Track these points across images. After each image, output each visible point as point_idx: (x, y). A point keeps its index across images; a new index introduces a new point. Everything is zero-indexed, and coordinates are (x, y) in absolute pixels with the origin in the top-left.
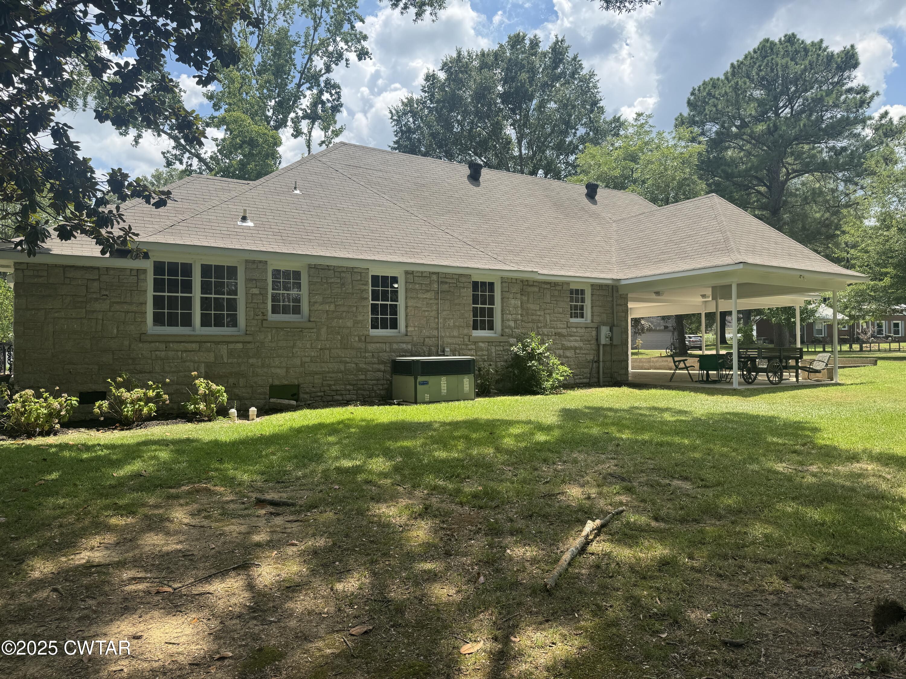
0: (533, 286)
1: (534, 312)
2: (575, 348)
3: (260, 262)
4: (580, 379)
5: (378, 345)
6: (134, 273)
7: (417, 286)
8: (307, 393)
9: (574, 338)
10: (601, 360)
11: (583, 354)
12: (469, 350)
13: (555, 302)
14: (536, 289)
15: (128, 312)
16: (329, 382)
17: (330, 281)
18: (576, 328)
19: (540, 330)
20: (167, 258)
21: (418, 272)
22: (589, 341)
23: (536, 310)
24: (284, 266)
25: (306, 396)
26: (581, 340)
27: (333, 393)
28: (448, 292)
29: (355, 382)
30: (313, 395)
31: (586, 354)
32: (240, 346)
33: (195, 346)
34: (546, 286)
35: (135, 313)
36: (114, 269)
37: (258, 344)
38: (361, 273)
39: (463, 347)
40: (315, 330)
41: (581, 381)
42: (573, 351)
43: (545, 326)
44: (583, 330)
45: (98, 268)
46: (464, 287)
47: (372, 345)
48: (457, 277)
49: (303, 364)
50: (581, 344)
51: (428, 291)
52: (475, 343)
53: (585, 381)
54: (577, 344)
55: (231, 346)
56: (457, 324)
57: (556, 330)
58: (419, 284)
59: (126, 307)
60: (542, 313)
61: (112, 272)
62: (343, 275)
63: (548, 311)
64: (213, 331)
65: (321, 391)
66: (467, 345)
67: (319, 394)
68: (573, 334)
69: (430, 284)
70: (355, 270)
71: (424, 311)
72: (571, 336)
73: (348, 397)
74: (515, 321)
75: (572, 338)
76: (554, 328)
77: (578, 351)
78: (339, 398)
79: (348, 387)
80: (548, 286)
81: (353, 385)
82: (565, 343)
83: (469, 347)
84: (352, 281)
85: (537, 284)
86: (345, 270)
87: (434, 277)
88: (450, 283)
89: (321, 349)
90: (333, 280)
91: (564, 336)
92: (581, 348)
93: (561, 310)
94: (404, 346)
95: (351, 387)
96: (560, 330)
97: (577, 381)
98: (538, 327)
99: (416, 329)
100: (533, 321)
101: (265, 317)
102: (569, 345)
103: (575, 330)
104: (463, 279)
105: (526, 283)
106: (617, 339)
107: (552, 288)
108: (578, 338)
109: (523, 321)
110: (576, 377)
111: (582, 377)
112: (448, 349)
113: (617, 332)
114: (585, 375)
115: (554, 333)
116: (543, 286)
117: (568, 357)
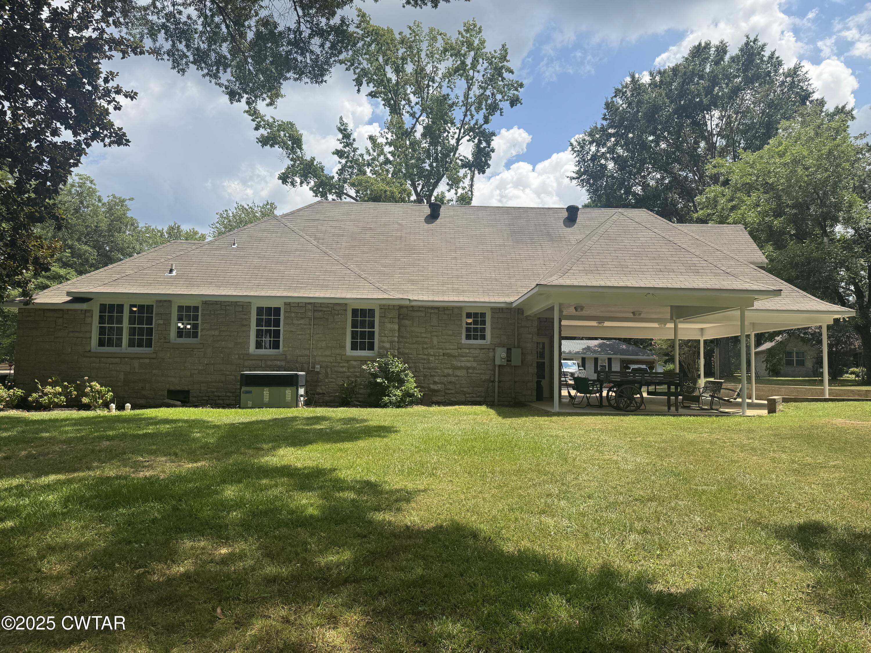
0: (417, 311)
1: (419, 334)
2: (467, 368)
3: (165, 301)
4: (473, 397)
5: (254, 362)
6: (83, 312)
7: (293, 315)
8: (195, 397)
9: (466, 358)
10: (497, 380)
11: (477, 374)
12: (341, 367)
13: (444, 325)
14: (423, 314)
15: (78, 338)
16: (212, 390)
17: (217, 312)
18: (469, 349)
19: (425, 350)
20: (108, 302)
21: (294, 303)
22: (484, 361)
23: (421, 333)
24: (185, 303)
25: (194, 399)
26: (474, 361)
27: (216, 398)
28: (321, 318)
29: (234, 391)
30: (199, 398)
31: (480, 374)
32: (147, 361)
33: (118, 360)
34: (432, 311)
35: (82, 338)
36: (71, 310)
37: (160, 360)
38: (243, 306)
39: (335, 364)
40: (203, 350)
41: (473, 399)
43: (432, 347)
44: (478, 351)
45: (62, 310)
46: (338, 314)
47: (249, 361)
48: (332, 306)
49: (192, 375)
50: (475, 364)
51: (302, 318)
52: (348, 361)
53: (478, 399)
54: (469, 364)
55: (141, 361)
56: (330, 345)
57: (444, 351)
58: (294, 312)
59: (76, 334)
60: (429, 335)
61: (70, 312)
62: (228, 307)
63: (435, 334)
64: (136, 350)
65: (206, 396)
66: (340, 363)
67: (204, 398)
68: (464, 354)
69: (305, 313)
70: (238, 304)
71: (299, 334)
72: (463, 357)
73: (228, 402)
74: (391, 342)
75: (463, 359)
76: (442, 349)
77: (470, 371)
78: (221, 402)
79: (228, 394)
80: (436, 311)
81: (233, 393)
82: (454, 363)
83: (341, 365)
84: (235, 312)
85: (424, 309)
86: (228, 304)
87: (309, 306)
88: (324, 311)
89: (207, 364)
90: (219, 312)
91: (455, 357)
92: (474, 368)
93: (450, 332)
94: (278, 363)
95: (231, 394)
96: (448, 351)
97: (469, 399)
98: (423, 348)
99: (291, 349)
100: (417, 343)
101: (166, 341)
102: (459, 365)
103: (468, 351)
104: (338, 308)
105: (411, 309)
106: (516, 360)
107: (441, 312)
108: (470, 359)
109: (406, 343)
110: (467, 395)
111: (475, 395)
112: (318, 366)
113: (516, 354)
114: (479, 394)
115: (442, 354)
116: (429, 311)
117: (459, 377)
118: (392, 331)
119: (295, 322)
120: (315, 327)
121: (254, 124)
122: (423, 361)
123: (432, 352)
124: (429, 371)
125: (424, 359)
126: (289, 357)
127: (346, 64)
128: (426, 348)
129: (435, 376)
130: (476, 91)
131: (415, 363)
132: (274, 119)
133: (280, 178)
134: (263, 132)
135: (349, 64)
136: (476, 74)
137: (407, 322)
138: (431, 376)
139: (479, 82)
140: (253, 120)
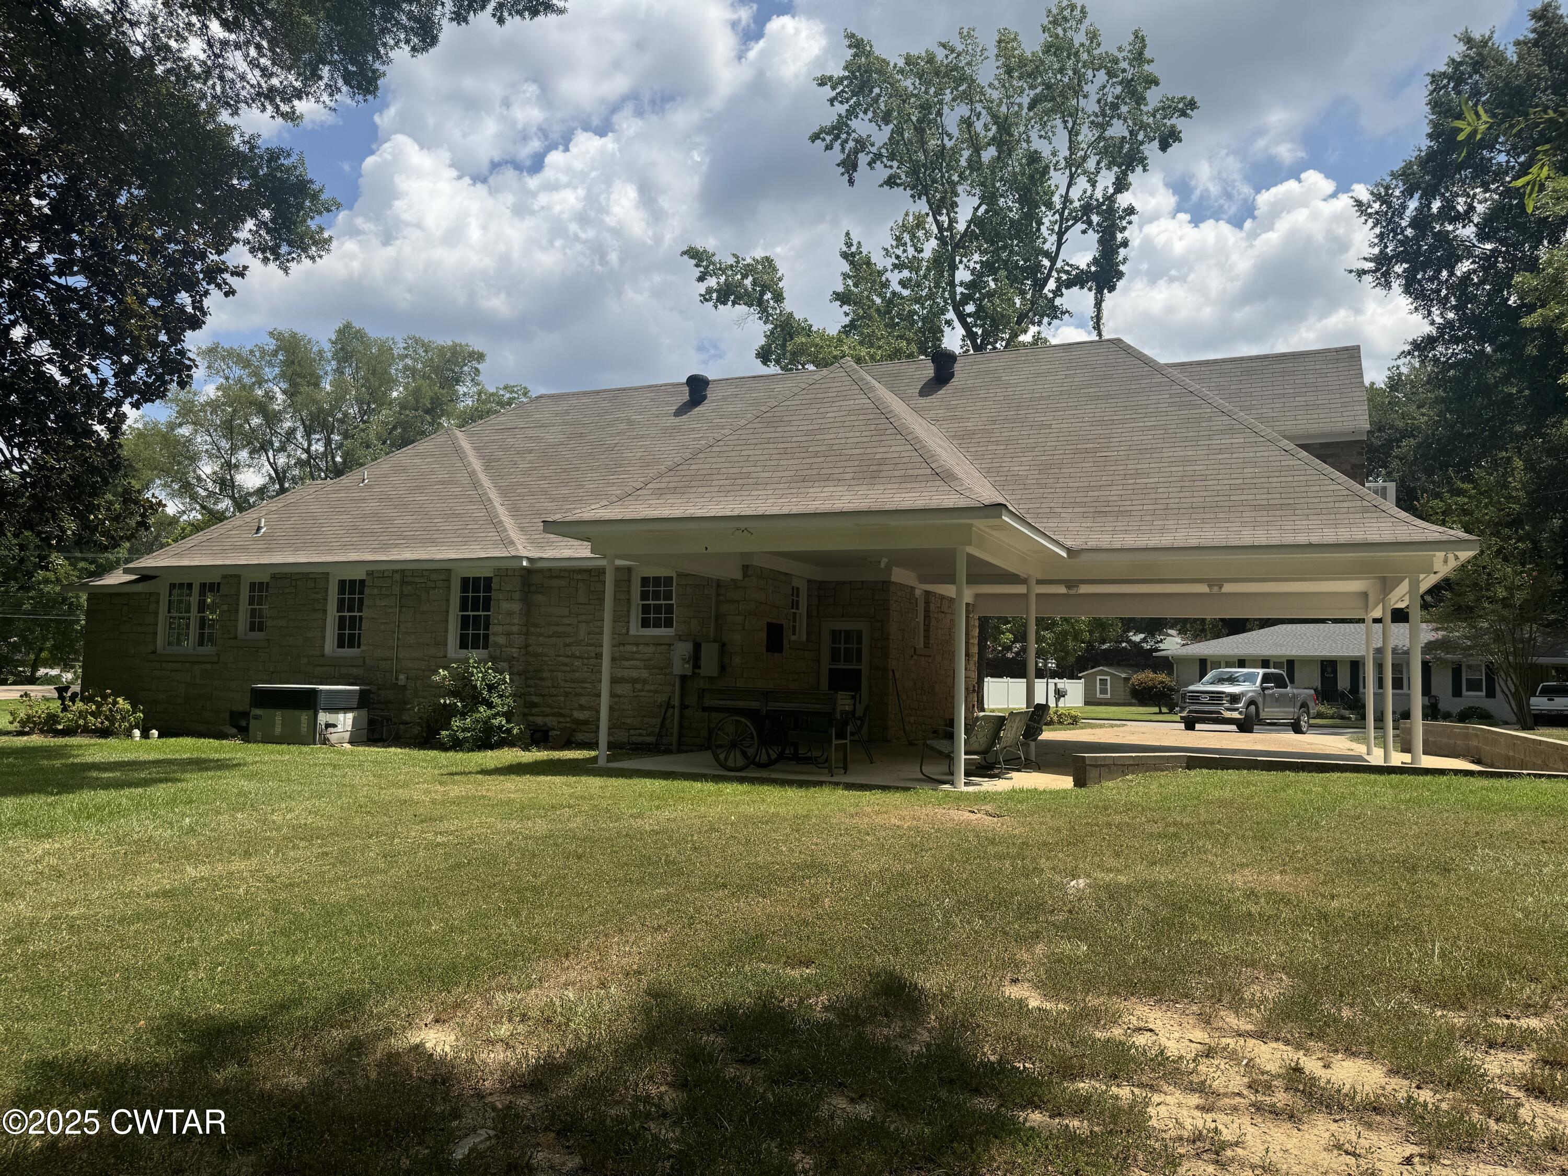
0: (556, 577)
1: (559, 619)
2: (634, 681)
3: (231, 576)
4: (641, 735)
6: (148, 596)
7: (376, 591)
9: (631, 663)
10: (677, 703)
11: (650, 691)
13: (597, 602)
14: (564, 583)
15: (141, 633)
17: (285, 591)
18: (637, 645)
19: (568, 648)
20: (177, 580)
21: (379, 571)
22: (662, 669)
23: (562, 617)
24: (257, 578)
26: (645, 667)
28: (414, 595)
31: (656, 692)
32: (209, 667)
35: (147, 633)
36: (136, 594)
38: (315, 579)
41: (642, 739)
42: (628, 686)
43: (578, 643)
44: (651, 649)
46: (436, 588)
48: (429, 574)
50: (645, 674)
51: (387, 596)
53: (649, 739)
54: (635, 674)
55: (203, 666)
56: (422, 641)
57: (597, 649)
58: (378, 587)
59: (140, 628)
60: (574, 621)
61: (135, 597)
62: (298, 583)
63: (584, 618)
69: (391, 587)
70: (311, 576)
71: (381, 623)
72: (627, 659)
75: (626, 663)
76: (591, 645)
77: (638, 686)
80: (585, 576)
84: (306, 589)
85: (566, 574)
86: (299, 576)
88: (418, 583)
90: (288, 590)
92: (645, 682)
97: (634, 739)
98: (565, 645)
99: (371, 648)
100: (556, 634)
101: (231, 636)
102: (620, 675)
103: (635, 649)
104: (434, 576)
105: (548, 574)
106: (709, 666)
107: (593, 579)
108: (638, 663)
109: (541, 635)
110: (632, 732)
111: (644, 732)
112: (402, 677)
113: (710, 653)
114: (650, 729)
115: (593, 655)
116: (575, 576)
117: (619, 696)
118: (510, 614)
119: (378, 603)
120: (403, 610)
121: (697, 272)
122: (565, 668)
123: (576, 650)
124: (572, 685)
125: (566, 665)
126: (367, 662)
127: (824, 140)
128: (570, 645)
129: (581, 695)
130: (1087, 135)
131: (552, 671)
132: (737, 257)
133: (758, 355)
134: (712, 282)
135: (829, 138)
136: (1082, 102)
137: (539, 598)
138: (576, 695)
139: (1089, 117)
140: (697, 266)
